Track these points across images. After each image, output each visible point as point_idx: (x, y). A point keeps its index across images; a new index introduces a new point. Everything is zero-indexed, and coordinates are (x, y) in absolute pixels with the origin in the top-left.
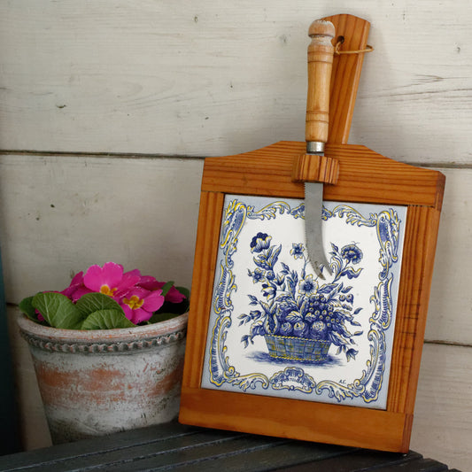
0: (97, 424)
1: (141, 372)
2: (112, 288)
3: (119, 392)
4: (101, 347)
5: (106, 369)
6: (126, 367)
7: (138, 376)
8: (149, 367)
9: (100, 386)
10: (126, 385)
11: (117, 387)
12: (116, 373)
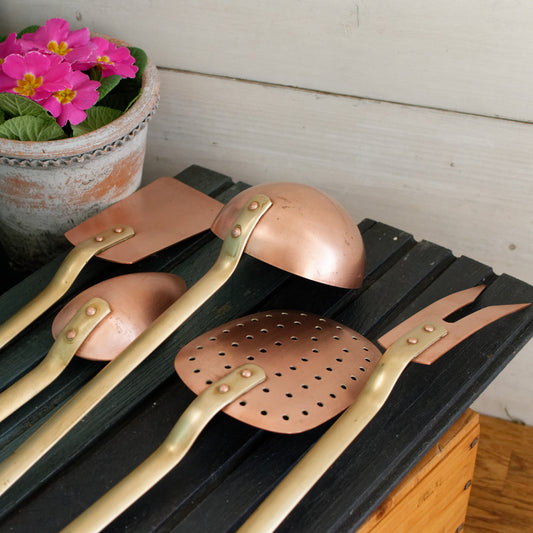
0: (19, 224)
1: (64, 185)
2: (37, 76)
3: (39, 200)
4: (12, 161)
5: (22, 179)
6: (45, 180)
7: (60, 188)
8: (72, 180)
9: (16, 193)
10: (46, 195)
11: (37, 196)
12: (34, 185)
